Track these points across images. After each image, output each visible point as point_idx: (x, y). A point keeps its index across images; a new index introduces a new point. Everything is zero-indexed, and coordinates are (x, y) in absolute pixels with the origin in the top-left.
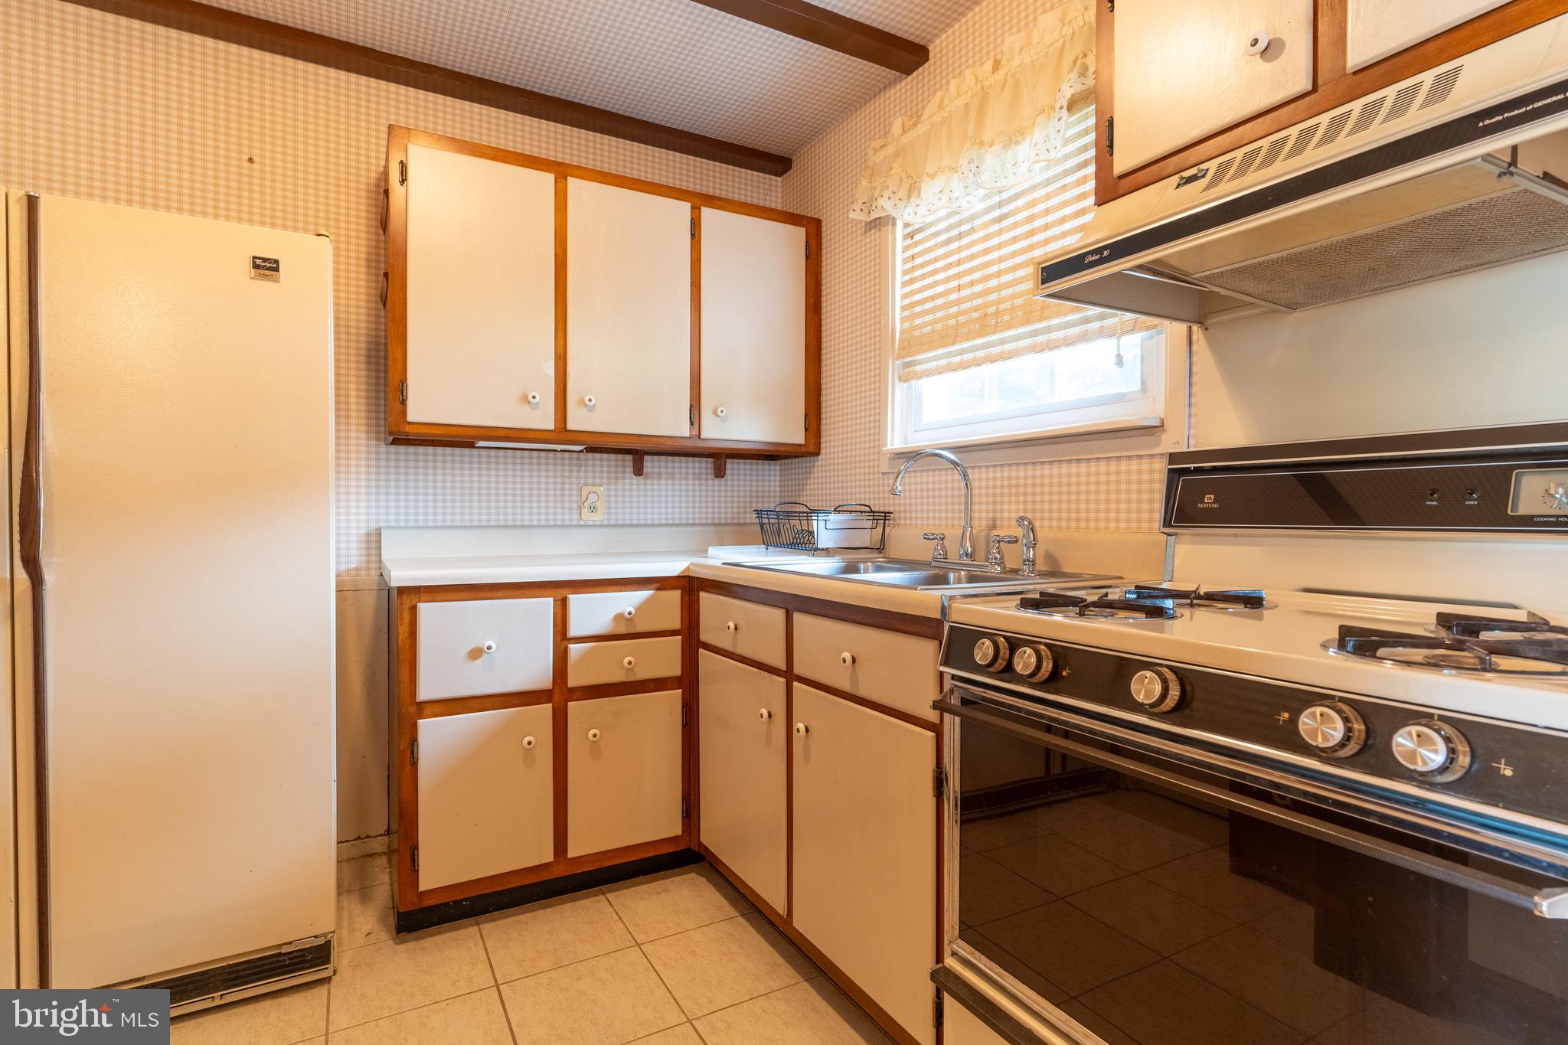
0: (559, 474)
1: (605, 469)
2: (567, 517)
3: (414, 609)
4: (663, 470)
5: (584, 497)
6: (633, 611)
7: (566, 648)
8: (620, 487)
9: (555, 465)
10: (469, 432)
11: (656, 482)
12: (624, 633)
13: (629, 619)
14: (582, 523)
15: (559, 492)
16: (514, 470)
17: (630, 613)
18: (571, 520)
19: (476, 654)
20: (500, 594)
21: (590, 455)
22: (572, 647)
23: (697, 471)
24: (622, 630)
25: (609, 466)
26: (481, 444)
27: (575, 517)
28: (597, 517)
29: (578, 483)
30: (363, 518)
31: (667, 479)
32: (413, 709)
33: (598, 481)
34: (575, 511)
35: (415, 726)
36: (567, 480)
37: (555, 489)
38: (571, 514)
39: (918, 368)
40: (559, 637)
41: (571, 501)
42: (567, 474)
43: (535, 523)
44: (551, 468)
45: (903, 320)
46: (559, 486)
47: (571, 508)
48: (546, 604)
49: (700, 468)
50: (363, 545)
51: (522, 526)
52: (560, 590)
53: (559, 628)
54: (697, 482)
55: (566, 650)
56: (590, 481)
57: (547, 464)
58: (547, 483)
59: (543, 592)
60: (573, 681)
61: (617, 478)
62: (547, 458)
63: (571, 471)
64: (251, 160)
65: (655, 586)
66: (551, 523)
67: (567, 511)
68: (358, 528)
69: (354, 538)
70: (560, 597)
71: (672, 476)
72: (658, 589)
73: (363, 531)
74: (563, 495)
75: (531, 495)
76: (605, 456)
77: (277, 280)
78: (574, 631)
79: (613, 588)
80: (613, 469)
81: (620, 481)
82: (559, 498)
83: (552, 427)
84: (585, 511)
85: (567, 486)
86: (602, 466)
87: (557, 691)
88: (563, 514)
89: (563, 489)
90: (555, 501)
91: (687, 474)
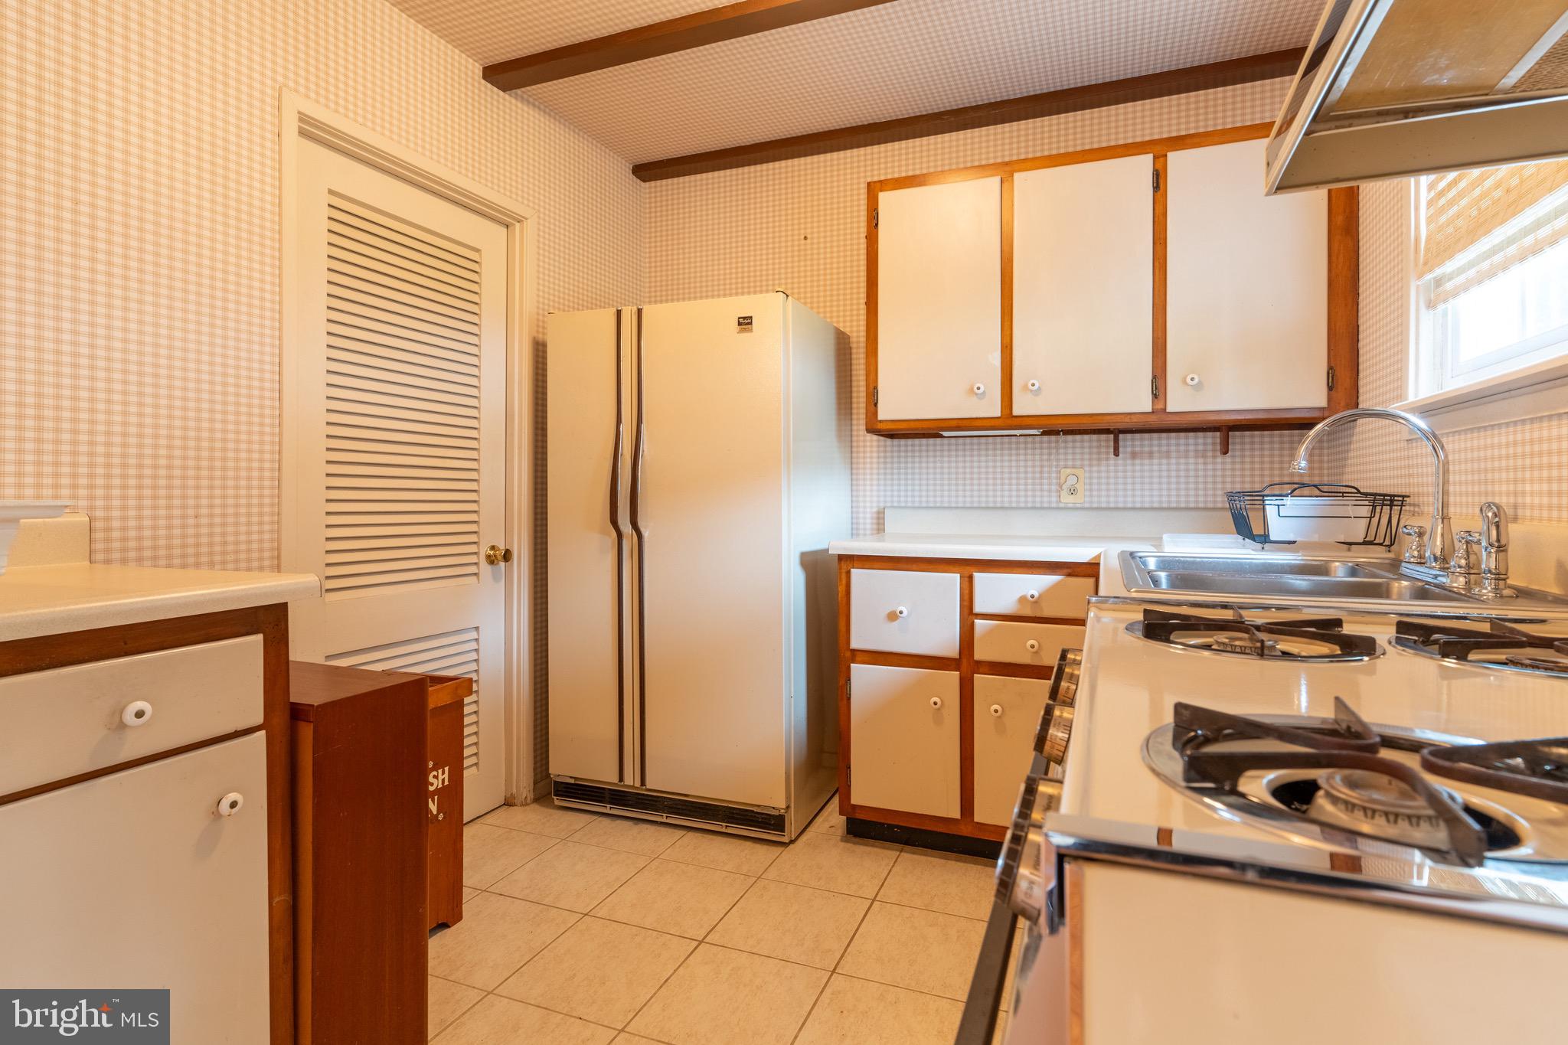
0: (1037, 457)
1: (1087, 450)
2: (1046, 499)
3: (848, 573)
4: (1155, 449)
5: (1062, 481)
6: (1036, 594)
7: (973, 624)
8: (1103, 468)
9: (1034, 449)
10: (932, 425)
11: (1147, 461)
12: (1028, 616)
13: (1036, 602)
14: (1062, 505)
15: (1038, 475)
16: (995, 455)
17: (1032, 596)
18: (1050, 502)
19: (893, 616)
20: (914, 566)
21: (1045, 438)
22: (978, 622)
23: (1201, 448)
24: (1028, 612)
25: (1090, 447)
26: (945, 434)
27: (1054, 499)
28: (1077, 500)
29: (1057, 466)
30: (875, 499)
31: (1160, 458)
32: (848, 654)
33: (1078, 463)
34: (1054, 494)
35: (849, 668)
36: (1046, 463)
37: (1034, 472)
38: (1050, 496)
39: (1449, 286)
40: (966, 611)
41: (1050, 484)
42: (1045, 457)
43: (1014, 505)
44: (1030, 452)
45: (1430, 220)
46: (1038, 469)
47: (1050, 491)
48: (954, 579)
49: (1205, 444)
50: (875, 521)
51: (1002, 508)
52: (967, 567)
53: (966, 603)
54: (1201, 460)
55: (972, 625)
56: (1070, 463)
57: (1026, 449)
58: (1026, 467)
59: (951, 567)
60: (979, 654)
61: (1099, 459)
62: (1026, 443)
63: (1050, 454)
64: (805, 238)
65: (1066, 571)
66: (1030, 505)
67: (1046, 493)
68: (871, 507)
69: (868, 516)
70: (967, 574)
71: (1168, 455)
72: (1069, 575)
73: (875, 510)
74: (1041, 478)
75: (1010, 479)
76: (1086, 437)
77: (751, 331)
78: (978, 608)
79: (1020, 570)
80: (1095, 450)
81: (1104, 462)
82: (1037, 481)
83: (999, 414)
84: (1064, 493)
85: (1046, 469)
86: (1082, 447)
87: (965, 661)
88: (1042, 496)
89: (1041, 472)
90: (1034, 484)
91: (1187, 451)
